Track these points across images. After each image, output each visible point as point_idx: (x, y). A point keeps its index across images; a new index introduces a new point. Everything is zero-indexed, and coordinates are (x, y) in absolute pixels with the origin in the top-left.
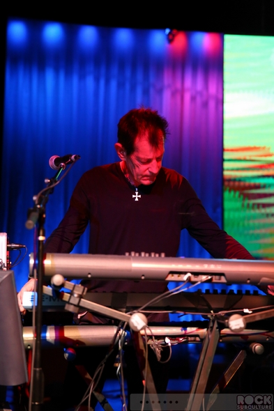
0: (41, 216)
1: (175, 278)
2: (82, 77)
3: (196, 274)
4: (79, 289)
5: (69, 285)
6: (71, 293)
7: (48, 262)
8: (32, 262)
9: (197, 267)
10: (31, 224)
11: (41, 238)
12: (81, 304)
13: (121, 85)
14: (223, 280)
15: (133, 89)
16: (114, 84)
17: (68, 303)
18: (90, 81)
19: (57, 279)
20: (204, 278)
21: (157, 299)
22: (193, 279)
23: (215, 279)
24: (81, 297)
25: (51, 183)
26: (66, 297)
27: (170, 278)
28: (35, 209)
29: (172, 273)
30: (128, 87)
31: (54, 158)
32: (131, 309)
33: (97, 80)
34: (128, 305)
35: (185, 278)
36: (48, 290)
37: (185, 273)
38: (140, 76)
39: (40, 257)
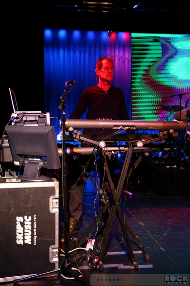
0: (64, 104)
1: (116, 128)
2: (74, 52)
3: (124, 126)
4: (79, 133)
5: (75, 131)
6: (76, 134)
7: (67, 123)
8: (61, 123)
9: (124, 124)
10: (60, 107)
11: (64, 113)
12: (80, 139)
13: (90, 55)
14: (135, 128)
15: (95, 56)
16: (87, 54)
17: (75, 138)
18: (77, 53)
19: (71, 129)
20: (127, 128)
21: (109, 137)
22: (123, 128)
23: (132, 128)
24: (80, 136)
25: (66, 92)
26: (74, 136)
27: (114, 128)
28: (61, 102)
29: (115, 126)
30: (93, 55)
31: (67, 82)
32: (100, 140)
33: (80, 53)
34: (98, 139)
35: (120, 128)
36: (67, 133)
37: (120, 126)
38: (97, 51)
39: (64, 121)
